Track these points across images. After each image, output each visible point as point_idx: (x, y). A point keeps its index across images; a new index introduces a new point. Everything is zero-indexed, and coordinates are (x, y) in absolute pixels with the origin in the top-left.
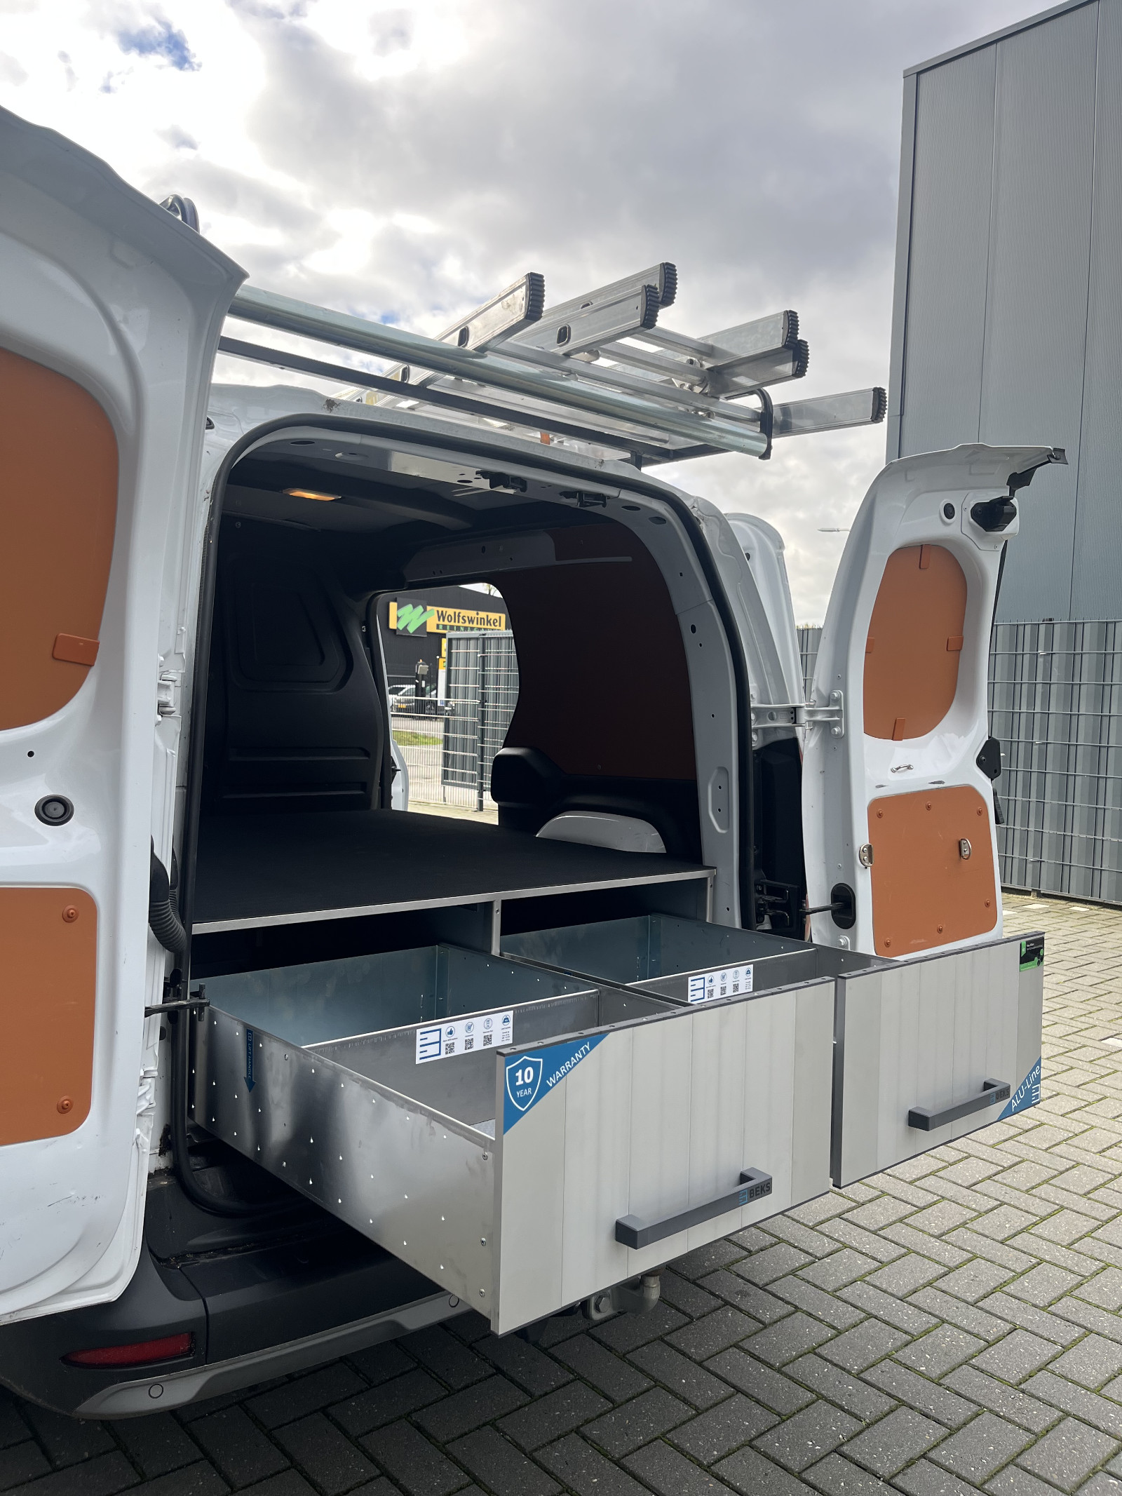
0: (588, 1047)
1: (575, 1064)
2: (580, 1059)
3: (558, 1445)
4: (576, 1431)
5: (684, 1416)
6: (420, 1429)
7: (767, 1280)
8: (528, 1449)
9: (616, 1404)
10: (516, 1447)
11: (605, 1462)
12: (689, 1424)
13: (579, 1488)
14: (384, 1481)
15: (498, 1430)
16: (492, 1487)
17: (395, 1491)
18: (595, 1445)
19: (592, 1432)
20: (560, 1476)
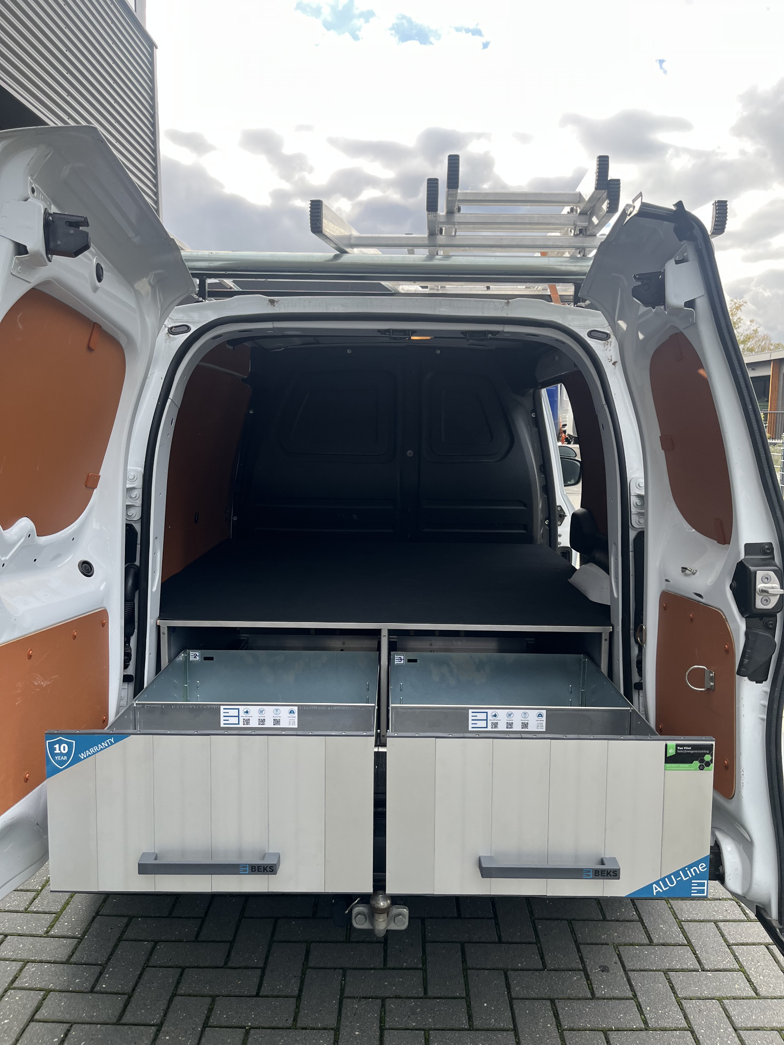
0: (112, 741)
1: (102, 749)
2: (106, 747)
3: (364, 1002)
4: (383, 999)
5: (457, 1026)
6: (308, 953)
7: (638, 967)
8: (345, 995)
9: (426, 996)
10: (341, 990)
11: (376, 1026)
12: (453, 1032)
13: (343, 1032)
14: (259, 972)
15: (344, 976)
16: (302, 1005)
17: (256, 980)
18: (383, 1013)
19: (391, 1005)
20: (343, 1020)
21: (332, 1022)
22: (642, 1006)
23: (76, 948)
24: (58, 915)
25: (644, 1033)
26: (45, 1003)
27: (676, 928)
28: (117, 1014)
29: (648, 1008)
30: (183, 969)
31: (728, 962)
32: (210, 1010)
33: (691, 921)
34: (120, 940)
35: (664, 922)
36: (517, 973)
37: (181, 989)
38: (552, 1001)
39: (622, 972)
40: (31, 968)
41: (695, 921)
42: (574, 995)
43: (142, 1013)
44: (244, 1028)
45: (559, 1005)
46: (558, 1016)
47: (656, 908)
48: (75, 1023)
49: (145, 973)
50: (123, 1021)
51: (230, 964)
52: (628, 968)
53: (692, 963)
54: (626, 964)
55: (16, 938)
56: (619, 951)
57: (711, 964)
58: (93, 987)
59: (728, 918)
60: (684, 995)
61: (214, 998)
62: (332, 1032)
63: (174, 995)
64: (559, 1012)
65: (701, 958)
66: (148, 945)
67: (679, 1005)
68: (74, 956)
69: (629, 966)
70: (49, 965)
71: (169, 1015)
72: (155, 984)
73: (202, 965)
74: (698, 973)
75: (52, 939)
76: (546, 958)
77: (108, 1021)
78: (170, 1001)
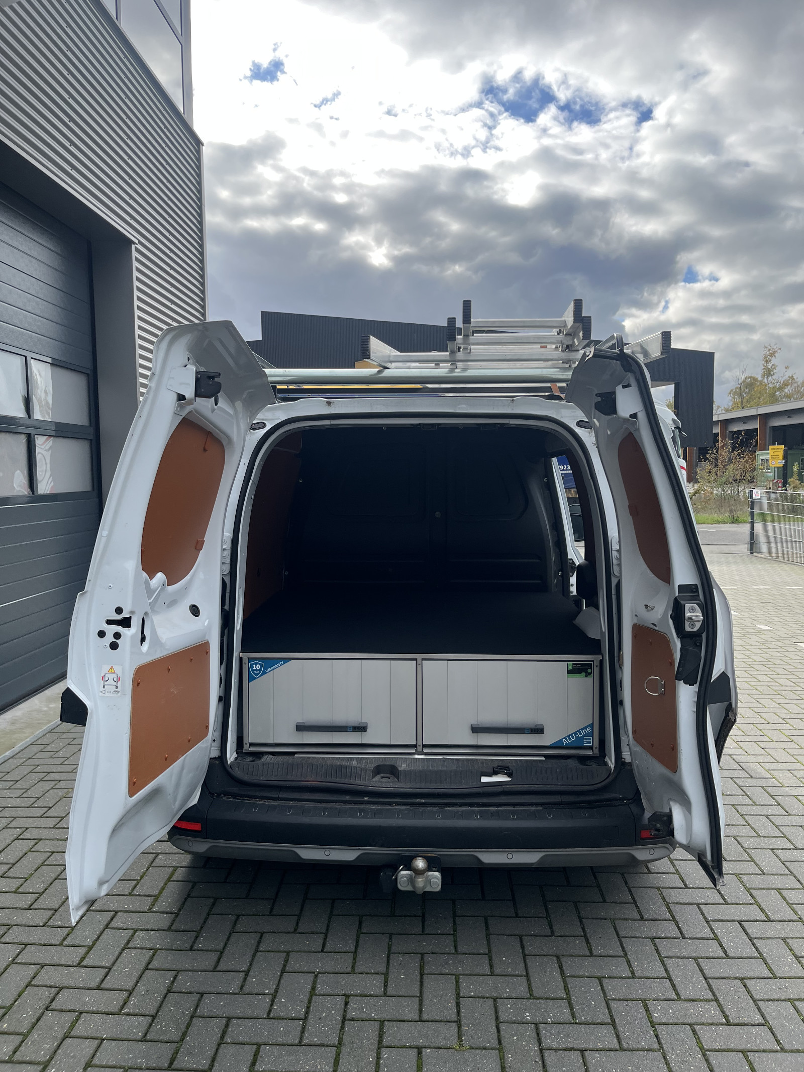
3: (407, 956)
4: (422, 955)
5: (481, 972)
6: (360, 923)
7: (629, 935)
8: (392, 951)
9: (456, 952)
10: (389, 948)
11: (417, 973)
12: (478, 977)
13: (391, 976)
14: (322, 936)
15: (391, 939)
16: (358, 958)
17: (321, 941)
18: (422, 964)
19: (428, 958)
20: (390, 968)
21: (383, 969)
22: (631, 962)
23: (174, 920)
24: (156, 898)
25: (632, 980)
26: (155, 958)
27: (665, 909)
28: (213, 964)
29: (636, 963)
30: (262, 934)
31: (706, 933)
32: (286, 961)
33: (677, 903)
34: (208, 914)
35: (654, 904)
36: (530, 938)
37: (262, 947)
38: (558, 957)
39: (616, 939)
40: (140, 934)
41: (681, 904)
42: (576, 953)
43: (232, 964)
44: (314, 973)
45: (563, 959)
46: (562, 967)
47: (649, 894)
48: (180, 971)
49: (232, 937)
50: (218, 969)
51: (299, 930)
52: (621, 935)
53: (675, 933)
54: (620, 933)
55: (125, 914)
56: (614, 924)
57: (691, 934)
58: (192, 946)
59: (709, 902)
60: (666, 955)
61: (288, 953)
62: (383, 976)
63: (256, 951)
64: (563, 965)
65: (683, 930)
66: (233, 918)
67: (661, 962)
68: (174, 926)
69: (622, 934)
70: (154, 932)
71: (254, 965)
72: (241, 944)
73: (276, 931)
74: (679, 940)
75: (154, 914)
76: (554, 928)
77: (206, 969)
78: (254, 956)
